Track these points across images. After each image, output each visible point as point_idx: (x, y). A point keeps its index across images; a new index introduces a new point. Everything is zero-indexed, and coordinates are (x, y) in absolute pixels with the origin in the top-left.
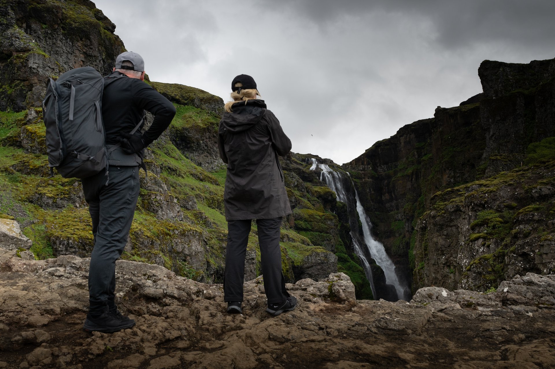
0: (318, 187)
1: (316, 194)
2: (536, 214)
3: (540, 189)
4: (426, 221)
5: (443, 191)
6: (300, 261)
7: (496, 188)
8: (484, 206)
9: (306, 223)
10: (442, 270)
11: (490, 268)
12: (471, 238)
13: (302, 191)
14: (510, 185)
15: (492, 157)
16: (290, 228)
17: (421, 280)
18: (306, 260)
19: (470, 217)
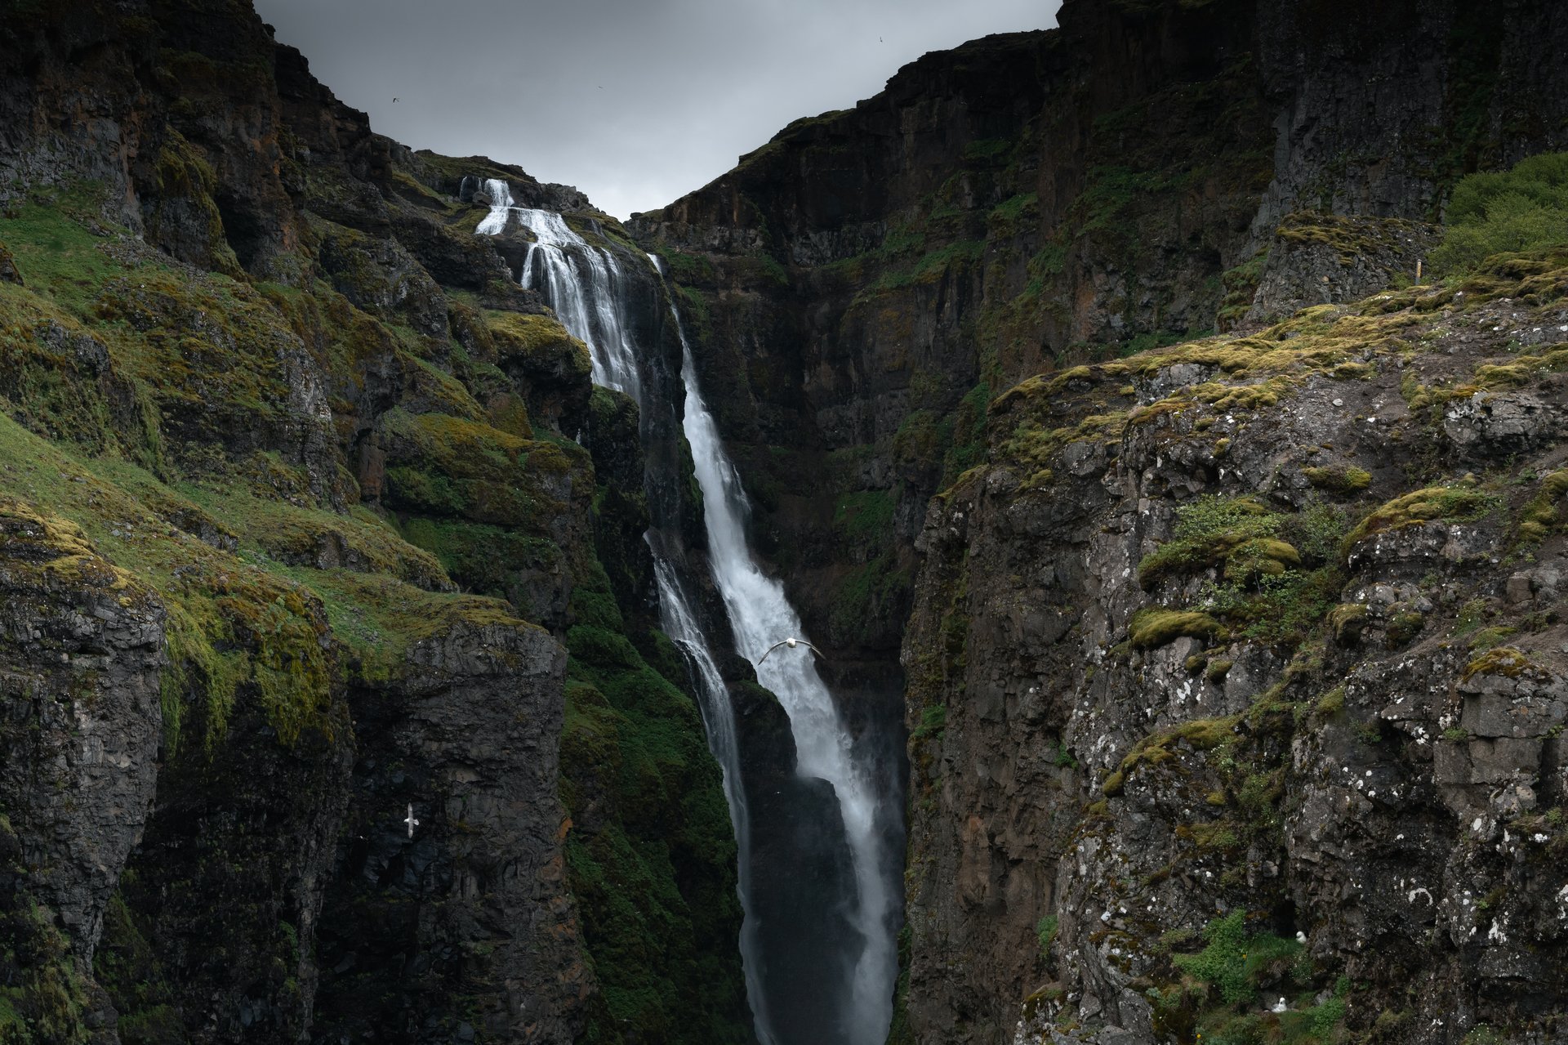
0: (509, 316)
1: (494, 348)
2: (1456, 530)
3: (1488, 410)
4: (966, 514)
5: (1051, 377)
6: (392, 661)
7: (1280, 386)
8: (1212, 472)
9: (442, 480)
10: (1023, 752)
11: (1218, 787)
12: (1138, 633)
13: (431, 332)
14: (1347, 375)
15: (1289, 226)
16: (365, 499)
17: (926, 789)
18: (419, 660)
19: (1143, 526)
